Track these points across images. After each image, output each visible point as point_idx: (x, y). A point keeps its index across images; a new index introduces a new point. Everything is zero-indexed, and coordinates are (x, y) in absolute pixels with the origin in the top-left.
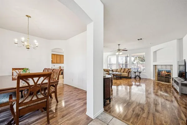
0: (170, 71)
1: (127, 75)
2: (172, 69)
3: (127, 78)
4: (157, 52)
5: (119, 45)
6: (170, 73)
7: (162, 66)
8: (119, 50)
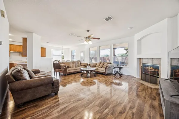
0: (158, 67)
1: (104, 72)
2: (160, 64)
3: (104, 74)
4: (142, 41)
5: (88, 31)
6: (158, 69)
7: (148, 59)
8: (88, 38)
